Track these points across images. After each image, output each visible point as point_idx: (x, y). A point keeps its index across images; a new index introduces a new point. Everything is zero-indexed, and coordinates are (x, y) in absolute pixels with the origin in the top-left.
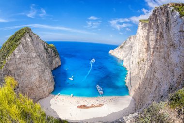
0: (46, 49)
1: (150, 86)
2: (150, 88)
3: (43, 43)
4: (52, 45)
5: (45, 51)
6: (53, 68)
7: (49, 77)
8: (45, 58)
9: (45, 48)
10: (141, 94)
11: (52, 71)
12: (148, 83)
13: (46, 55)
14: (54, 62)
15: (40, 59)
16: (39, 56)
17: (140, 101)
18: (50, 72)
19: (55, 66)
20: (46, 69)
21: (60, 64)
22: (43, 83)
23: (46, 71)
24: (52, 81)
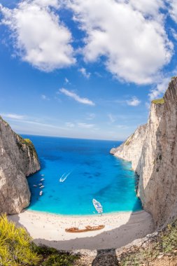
0: (20, 146)
1: (173, 192)
2: (173, 195)
3: (15, 135)
4: (27, 140)
5: (17, 148)
6: (28, 173)
7: (22, 186)
8: (18, 158)
9: (18, 144)
10: (160, 206)
11: (27, 177)
12: (170, 189)
13: (18, 154)
14: (30, 165)
15: (11, 158)
16: (9, 154)
17: (160, 215)
18: (24, 179)
19: (31, 171)
20: (19, 173)
21: (38, 168)
22: (13, 194)
23: (18, 177)
24: (26, 192)
